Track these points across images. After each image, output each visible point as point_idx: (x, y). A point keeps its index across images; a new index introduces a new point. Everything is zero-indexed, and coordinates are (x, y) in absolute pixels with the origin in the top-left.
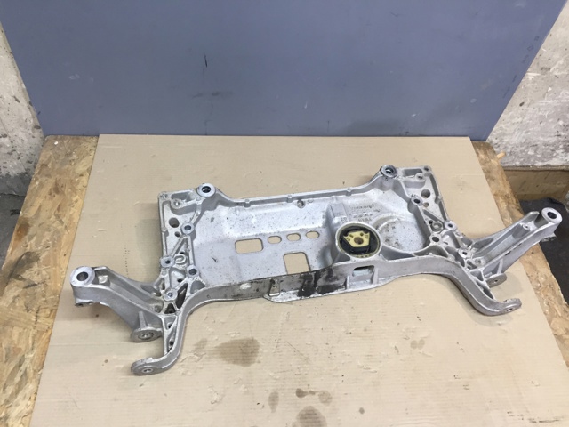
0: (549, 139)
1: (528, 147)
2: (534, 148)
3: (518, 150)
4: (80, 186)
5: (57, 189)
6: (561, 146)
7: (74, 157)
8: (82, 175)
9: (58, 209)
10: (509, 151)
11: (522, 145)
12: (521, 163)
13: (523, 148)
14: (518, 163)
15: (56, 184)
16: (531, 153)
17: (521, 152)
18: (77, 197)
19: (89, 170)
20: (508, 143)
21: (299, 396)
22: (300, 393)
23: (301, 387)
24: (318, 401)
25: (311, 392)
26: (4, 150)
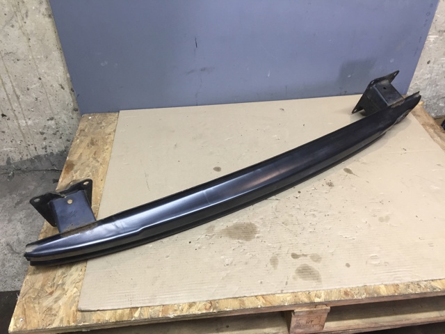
2: (444, 100)
3: (432, 102)
4: (109, 140)
5: (92, 143)
7: (104, 124)
8: (110, 134)
9: (95, 154)
11: (434, 97)
13: (435, 101)
15: (92, 140)
16: (442, 105)
17: (435, 104)
18: (107, 146)
19: (115, 131)
21: (294, 258)
22: (295, 256)
23: (295, 252)
24: (311, 260)
25: (303, 255)
26: (51, 132)
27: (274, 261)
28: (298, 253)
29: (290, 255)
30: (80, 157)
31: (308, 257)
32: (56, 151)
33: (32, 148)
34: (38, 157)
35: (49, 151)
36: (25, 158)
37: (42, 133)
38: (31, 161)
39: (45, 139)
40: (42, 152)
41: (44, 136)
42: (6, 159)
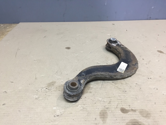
4: (6, 34)
7: (8, 28)
8: (8, 31)
21: (123, 112)
22: (124, 111)
23: (124, 107)
24: (140, 115)
25: (132, 110)
27: (103, 115)
28: (127, 108)
29: (119, 109)
31: (137, 113)
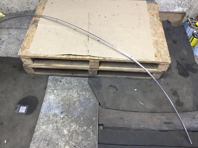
0: (173, 2)
1: (166, 5)
2: (169, 5)
3: (164, 6)
6: (177, 5)
10: (161, 6)
11: (165, 4)
12: (166, 10)
13: (165, 5)
14: (165, 11)
16: (168, 7)
17: (165, 6)
20: (161, 3)
26: (30, 3)
30: (39, 12)
32: (32, 9)
33: (24, 7)
34: (26, 11)
35: (30, 9)
36: (22, 11)
37: (27, 3)
38: (24, 12)
39: (28, 5)
40: (27, 9)
41: (28, 4)
42: (16, 10)
